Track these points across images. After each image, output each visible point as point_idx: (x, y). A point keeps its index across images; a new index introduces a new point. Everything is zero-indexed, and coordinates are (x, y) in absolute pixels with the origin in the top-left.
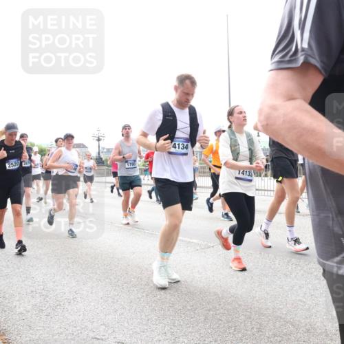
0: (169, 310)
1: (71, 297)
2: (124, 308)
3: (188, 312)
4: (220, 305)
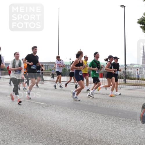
0: (31, 133)
3: (40, 134)
4: (53, 130)
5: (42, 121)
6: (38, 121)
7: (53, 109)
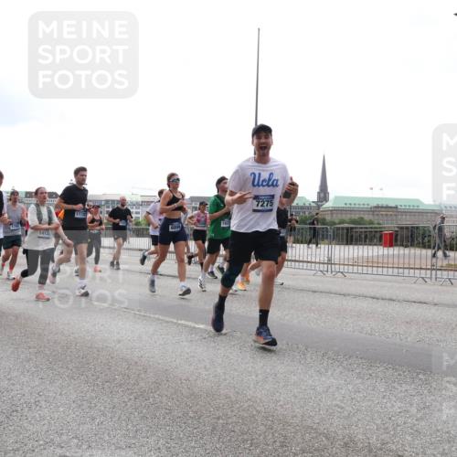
0: (164, 418)
1: (33, 401)
2: (104, 415)
3: (190, 421)
5: (198, 382)
6: (187, 379)
7: (233, 343)
